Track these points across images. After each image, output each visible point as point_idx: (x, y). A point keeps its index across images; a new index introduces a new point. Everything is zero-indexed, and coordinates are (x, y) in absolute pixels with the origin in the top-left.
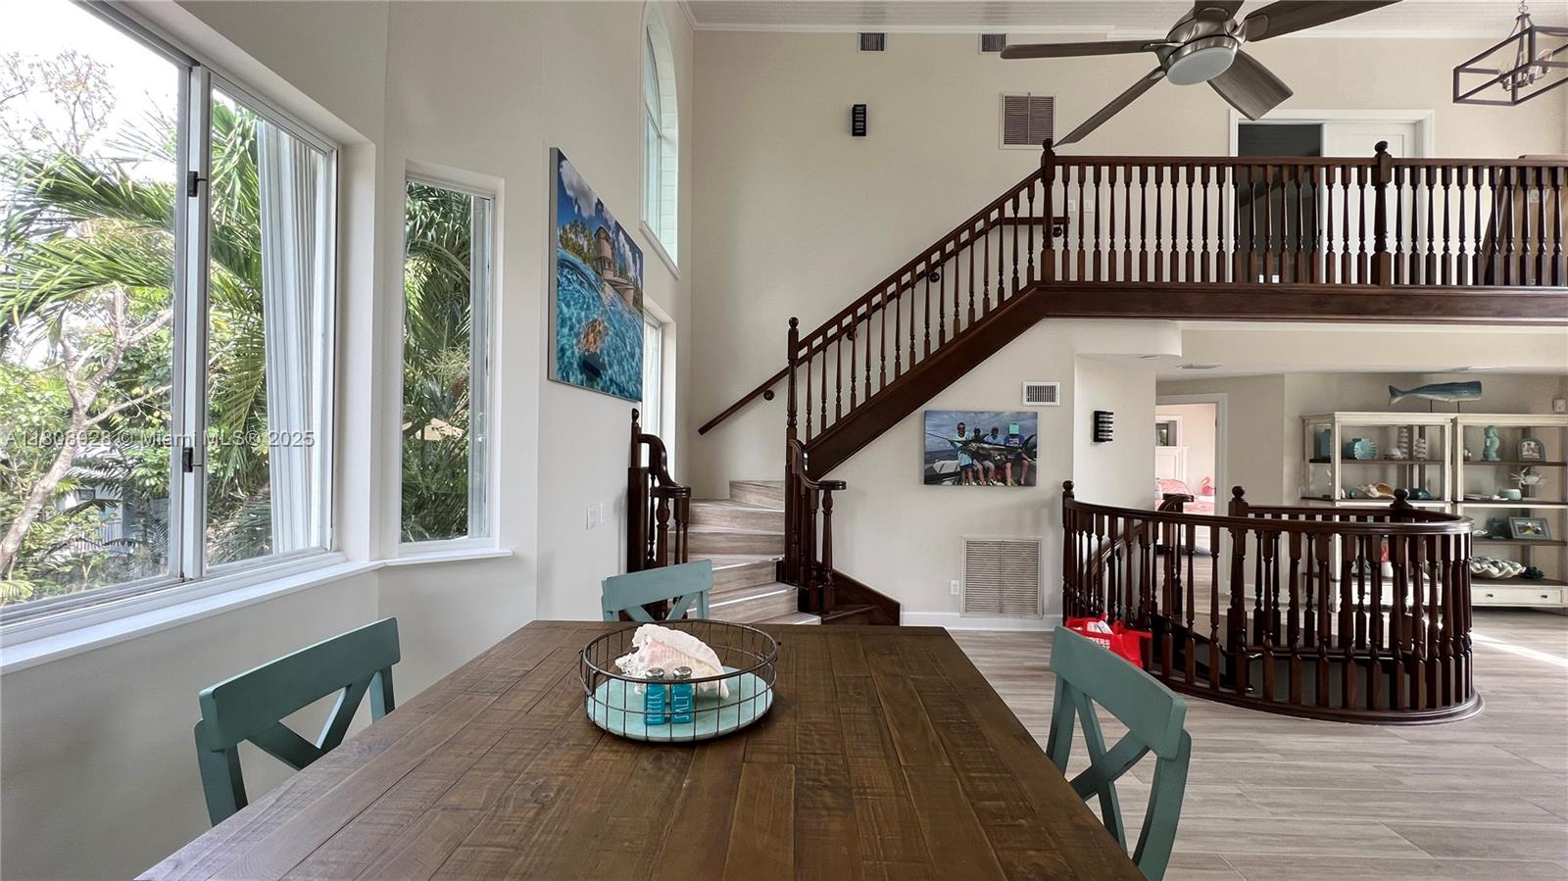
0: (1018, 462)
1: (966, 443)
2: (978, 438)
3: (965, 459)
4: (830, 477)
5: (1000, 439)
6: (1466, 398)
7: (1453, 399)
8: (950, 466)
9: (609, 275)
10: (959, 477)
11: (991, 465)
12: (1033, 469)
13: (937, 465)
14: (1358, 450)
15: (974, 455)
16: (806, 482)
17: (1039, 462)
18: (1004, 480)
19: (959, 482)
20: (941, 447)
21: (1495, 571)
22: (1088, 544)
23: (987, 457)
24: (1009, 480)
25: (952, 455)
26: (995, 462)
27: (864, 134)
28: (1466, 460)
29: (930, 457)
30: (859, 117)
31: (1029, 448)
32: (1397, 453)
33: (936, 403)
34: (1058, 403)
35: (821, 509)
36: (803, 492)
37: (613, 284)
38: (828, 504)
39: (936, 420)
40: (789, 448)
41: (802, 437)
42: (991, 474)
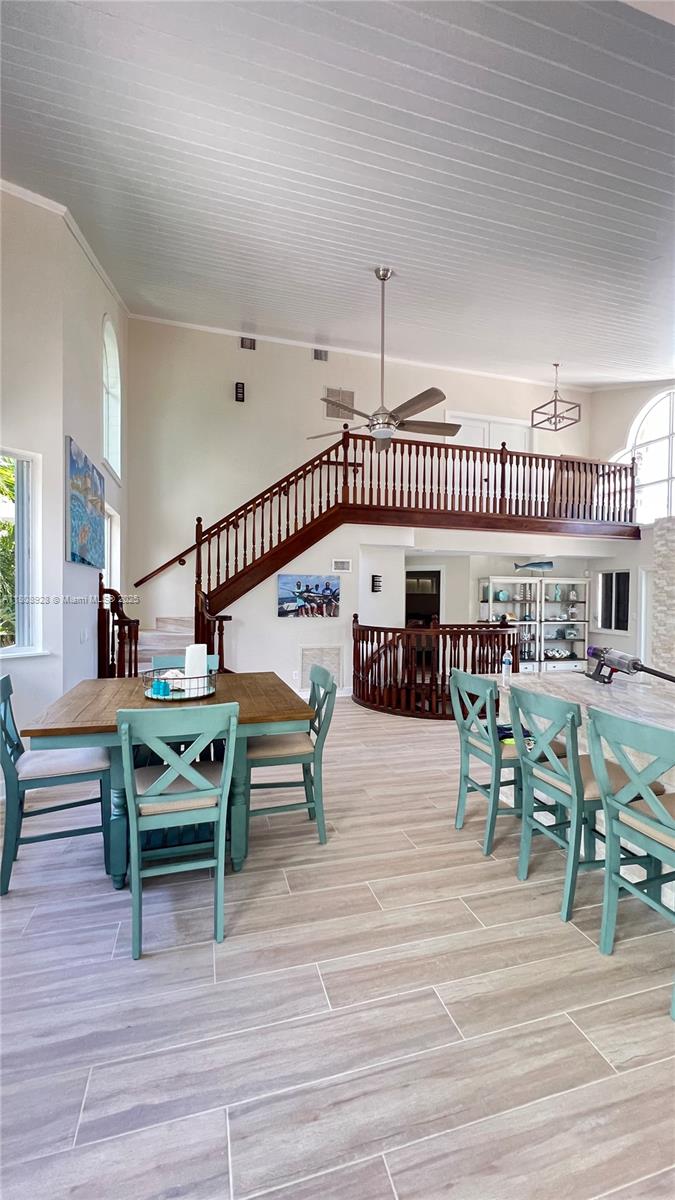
0: (329, 603)
1: (301, 593)
2: (308, 591)
3: (300, 602)
4: (222, 613)
5: (320, 590)
6: (546, 569)
7: (540, 570)
8: (292, 606)
9: (90, 497)
10: (297, 612)
11: (315, 606)
12: (337, 607)
13: (285, 606)
14: (502, 596)
15: (306, 600)
16: (207, 616)
17: (340, 604)
18: (322, 614)
19: (297, 615)
20: (288, 596)
21: (557, 656)
22: (368, 648)
23: (313, 601)
24: (325, 614)
25: (293, 600)
26: (317, 604)
27: (243, 401)
28: (546, 600)
29: (281, 601)
30: (240, 391)
31: (336, 596)
32: (518, 598)
33: (284, 570)
34: (350, 571)
35: (217, 632)
36: (206, 622)
37: (91, 501)
38: (221, 629)
39: (284, 580)
40: (197, 597)
41: (205, 589)
42: (315, 610)
